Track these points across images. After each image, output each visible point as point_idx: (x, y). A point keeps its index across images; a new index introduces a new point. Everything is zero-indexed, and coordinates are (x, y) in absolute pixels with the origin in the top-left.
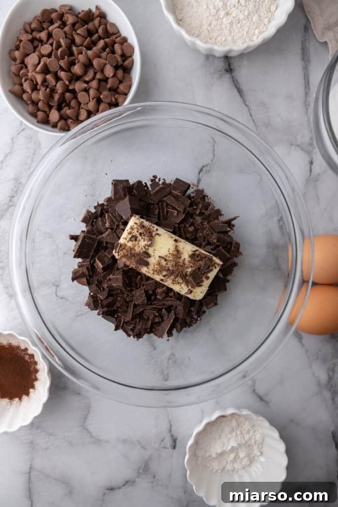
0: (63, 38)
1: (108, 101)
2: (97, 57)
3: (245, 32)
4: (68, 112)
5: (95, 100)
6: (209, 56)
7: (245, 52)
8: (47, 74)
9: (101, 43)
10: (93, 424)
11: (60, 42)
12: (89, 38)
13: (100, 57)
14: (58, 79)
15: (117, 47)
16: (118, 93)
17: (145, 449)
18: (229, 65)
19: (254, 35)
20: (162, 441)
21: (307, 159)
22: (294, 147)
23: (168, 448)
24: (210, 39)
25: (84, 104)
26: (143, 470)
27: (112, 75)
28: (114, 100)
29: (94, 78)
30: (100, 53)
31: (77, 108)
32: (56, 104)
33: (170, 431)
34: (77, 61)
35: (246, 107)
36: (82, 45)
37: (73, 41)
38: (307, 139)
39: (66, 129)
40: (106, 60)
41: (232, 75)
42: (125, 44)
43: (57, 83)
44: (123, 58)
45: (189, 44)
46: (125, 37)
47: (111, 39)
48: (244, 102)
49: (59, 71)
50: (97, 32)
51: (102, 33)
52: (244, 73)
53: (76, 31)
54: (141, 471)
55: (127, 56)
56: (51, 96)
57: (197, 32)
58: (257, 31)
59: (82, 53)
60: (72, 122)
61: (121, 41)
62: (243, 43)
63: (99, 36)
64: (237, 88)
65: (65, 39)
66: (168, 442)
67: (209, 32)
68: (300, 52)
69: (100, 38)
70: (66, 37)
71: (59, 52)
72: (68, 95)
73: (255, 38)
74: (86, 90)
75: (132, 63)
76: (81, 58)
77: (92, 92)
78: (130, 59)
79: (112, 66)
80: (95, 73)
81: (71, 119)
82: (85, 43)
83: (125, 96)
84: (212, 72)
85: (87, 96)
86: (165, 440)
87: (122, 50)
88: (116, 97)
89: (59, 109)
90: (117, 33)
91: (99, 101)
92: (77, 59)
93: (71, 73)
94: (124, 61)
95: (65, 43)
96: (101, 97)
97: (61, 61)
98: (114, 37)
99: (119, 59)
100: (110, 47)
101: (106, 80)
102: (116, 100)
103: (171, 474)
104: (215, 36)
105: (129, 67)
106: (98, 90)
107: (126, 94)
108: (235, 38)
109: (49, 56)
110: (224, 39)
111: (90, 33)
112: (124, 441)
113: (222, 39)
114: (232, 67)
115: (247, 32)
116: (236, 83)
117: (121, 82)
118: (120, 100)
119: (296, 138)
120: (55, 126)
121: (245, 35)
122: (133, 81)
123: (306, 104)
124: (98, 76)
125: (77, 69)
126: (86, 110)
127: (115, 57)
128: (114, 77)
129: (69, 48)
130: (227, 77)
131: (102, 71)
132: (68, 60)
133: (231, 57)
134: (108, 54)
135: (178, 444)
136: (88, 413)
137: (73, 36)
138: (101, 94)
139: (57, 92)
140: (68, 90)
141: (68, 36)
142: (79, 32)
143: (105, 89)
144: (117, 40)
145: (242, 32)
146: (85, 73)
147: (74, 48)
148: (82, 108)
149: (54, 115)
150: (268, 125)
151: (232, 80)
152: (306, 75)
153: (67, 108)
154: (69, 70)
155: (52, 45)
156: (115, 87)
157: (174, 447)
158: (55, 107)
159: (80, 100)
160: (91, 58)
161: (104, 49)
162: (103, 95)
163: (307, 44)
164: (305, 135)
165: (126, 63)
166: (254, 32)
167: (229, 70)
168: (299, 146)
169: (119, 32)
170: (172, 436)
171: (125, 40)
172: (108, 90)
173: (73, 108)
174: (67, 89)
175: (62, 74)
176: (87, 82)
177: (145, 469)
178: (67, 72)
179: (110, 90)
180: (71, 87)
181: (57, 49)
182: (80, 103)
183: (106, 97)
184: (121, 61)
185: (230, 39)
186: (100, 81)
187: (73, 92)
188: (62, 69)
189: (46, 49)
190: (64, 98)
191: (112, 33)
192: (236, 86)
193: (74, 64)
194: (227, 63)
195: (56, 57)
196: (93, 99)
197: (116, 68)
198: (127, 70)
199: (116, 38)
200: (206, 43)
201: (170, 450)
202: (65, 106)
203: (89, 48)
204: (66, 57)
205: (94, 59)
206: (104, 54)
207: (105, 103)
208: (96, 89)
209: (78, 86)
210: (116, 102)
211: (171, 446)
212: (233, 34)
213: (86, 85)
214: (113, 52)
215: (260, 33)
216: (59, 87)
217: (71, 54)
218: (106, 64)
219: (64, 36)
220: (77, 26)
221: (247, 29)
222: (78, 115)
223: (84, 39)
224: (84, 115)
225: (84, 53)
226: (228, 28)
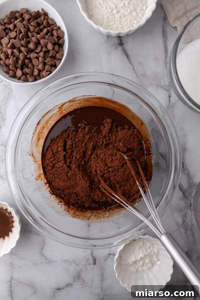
0: (23, 28)
1: (50, 64)
2: (42, 38)
3: (129, 22)
4: (27, 70)
5: (42, 63)
6: (109, 36)
7: (129, 34)
8: (14, 49)
9: (45, 30)
10: (47, 252)
11: (21, 30)
12: (38, 27)
13: (44, 38)
14: (20, 51)
15: (54, 32)
16: (56, 59)
17: (77, 265)
18: (121, 41)
19: (134, 24)
20: (88, 260)
21: (168, 95)
22: (159, 88)
23: (91, 264)
24: (109, 26)
25: (36, 66)
26: (77, 277)
27: (51, 48)
28: (53, 63)
29: (41, 51)
30: (45, 36)
31: (32, 68)
32: (20, 66)
33: (92, 254)
34: (31, 41)
35: (131, 65)
36: (34, 32)
37: (29, 29)
38: (167, 83)
39: (26, 80)
40: (48, 40)
41: (123, 47)
42: (59, 30)
43: (20, 54)
44: (59, 39)
45: (96, 29)
46: (59, 26)
47: (51, 27)
48: (130, 62)
49: (21, 47)
50: (43, 24)
51: (46, 24)
52: (129, 45)
53: (30, 24)
54: (76, 278)
55: (60, 37)
56: (17, 61)
57: (101, 23)
58: (135, 22)
59: (34, 36)
60: (29, 76)
61: (57, 29)
62: (128, 29)
63: (44, 26)
64: (126, 54)
65: (24, 28)
66: (91, 261)
67: (108, 22)
68: (161, 32)
69: (45, 27)
70: (25, 27)
71: (20, 36)
72: (27, 61)
73: (134, 25)
74: (37, 58)
75: (64, 41)
76: (34, 39)
77: (40, 59)
78: (62, 39)
79: (51, 43)
80: (42, 48)
81: (29, 75)
82: (36, 31)
83: (60, 61)
84: (111, 45)
85: (38, 61)
86: (89, 260)
87: (58, 34)
88: (54, 61)
89: (22, 69)
90: (55, 24)
91: (45, 64)
92: (31, 40)
93: (28, 48)
94: (59, 40)
95: (24, 31)
96: (46, 61)
97: (22, 41)
98: (53, 26)
99: (56, 39)
100: (50, 33)
101: (48, 51)
102: (55, 63)
103: (93, 280)
104: (111, 25)
105: (62, 44)
106: (44, 57)
107: (61, 60)
108: (123, 26)
109: (15, 38)
110: (116, 26)
111: (39, 25)
112: (66, 261)
113: (115, 26)
114: (122, 42)
115: (130, 22)
116: (125, 52)
117: (57, 52)
118: (57, 63)
119: (160, 83)
120: (19, 79)
121: (129, 24)
122: (64, 51)
123: (166, 63)
124: (44, 49)
125: (31, 46)
126: (38, 69)
127: (54, 38)
128: (53, 50)
129: (27, 34)
130: (120, 48)
131: (46, 47)
132: (26, 40)
133: (121, 37)
134: (49, 36)
135: (97, 262)
136: (44, 245)
137: (28, 27)
138: (46, 60)
139: (20, 59)
141: (26, 27)
142: (32, 24)
143: (48, 57)
144: (55, 28)
145: (127, 22)
146: (36, 48)
147: (29, 34)
148: (35, 68)
149: (19, 73)
150: (144, 75)
151: (122, 50)
152: (165, 46)
153: (26, 68)
154: (26, 46)
155: (16, 32)
156: (54, 56)
157: (95, 264)
158: (20, 68)
159: (34, 63)
160: (39, 39)
161: (47, 34)
162: (47, 60)
163: (166, 28)
164: (166, 81)
165: (60, 41)
166: (134, 22)
167: (121, 44)
168: (162, 87)
169: (55, 23)
170: (93, 257)
171: (59, 28)
172: (50, 57)
173: (30, 68)
174: (26, 58)
175: (23, 49)
176: (38, 53)
177: (78, 277)
178: (26, 47)
179: (51, 57)
180: (28, 56)
181: (19, 34)
182: (34, 66)
183: (49, 61)
184: (57, 40)
185: (120, 26)
186: (45, 52)
187: (30, 59)
188: (22, 45)
189: (13, 34)
190: (24, 62)
191: (52, 24)
192: (125, 53)
193: (30, 43)
194: (120, 40)
195: (19, 39)
196: (41, 63)
197: (54, 44)
198: (61, 46)
199: (54, 27)
200: (106, 29)
201: (92, 265)
202: (25, 67)
203: (38, 33)
204: (25, 39)
205: (41, 39)
206: (47, 37)
207: (48, 65)
208: (43, 57)
209: (33, 55)
210: (55, 64)
211: (93, 263)
212: (121, 23)
213: (37, 55)
214: (52, 35)
215: (137, 22)
216: (21, 56)
217: (28, 37)
218: (48, 42)
219: (23, 27)
220: (31, 20)
221: (130, 20)
222: (33, 72)
223: (35, 28)
224: (36, 72)
225: (35, 36)
226: (119, 20)
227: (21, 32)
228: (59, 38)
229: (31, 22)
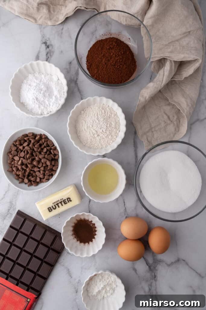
1: (48, 174)
3: (106, 142)
4: (32, 178)
8: (22, 166)
9: (45, 150)
13: (44, 157)
14: (27, 167)
16: (53, 171)
27: (49, 164)
28: (51, 174)
29: (42, 166)
32: (27, 175)
37: (33, 150)
39: (31, 185)
42: (55, 150)
47: (49, 147)
50: (44, 144)
51: (46, 144)
56: (25, 173)
61: (54, 148)
67: (91, 142)
68: (133, 143)
69: (45, 147)
72: (32, 172)
74: (39, 171)
75: (58, 157)
76: (37, 158)
77: (41, 172)
81: (33, 182)
82: (38, 151)
87: (54, 152)
89: (27, 178)
91: (44, 175)
94: (55, 157)
95: (30, 152)
97: (29, 160)
100: (49, 151)
101: (47, 166)
104: (94, 144)
106: (44, 171)
107: (56, 171)
109: (24, 158)
111: (40, 145)
115: (107, 142)
117: (54, 166)
118: (53, 173)
120: (26, 184)
122: (59, 165)
124: (44, 165)
125: (35, 163)
126: (40, 178)
127: (51, 156)
128: (51, 165)
131: (46, 163)
134: (48, 155)
137: (33, 148)
139: (27, 171)
140: (32, 170)
141: (31, 148)
143: (47, 170)
145: (105, 142)
146: (38, 164)
148: (38, 177)
149: (26, 180)
154: (31, 163)
155: (24, 152)
156: (51, 169)
159: (37, 174)
160: (41, 158)
161: (46, 153)
162: (46, 173)
163: (136, 140)
165: (56, 158)
173: (34, 177)
176: (39, 168)
179: (49, 170)
180: (33, 169)
181: (27, 154)
186: (44, 167)
188: (29, 163)
189: (22, 154)
190: (30, 173)
191: (50, 144)
193: (34, 161)
195: (26, 158)
196: (42, 174)
197: (51, 161)
198: (57, 160)
199: (52, 147)
202: (31, 176)
203: (40, 153)
204: (31, 158)
209: (36, 169)
217: (33, 155)
219: (29, 149)
220: (35, 144)
221: (107, 141)
222: (36, 179)
223: (38, 149)
224: (38, 180)
225: (38, 156)
226: (99, 141)
227: (28, 153)
228: (55, 155)
229: (36, 145)
